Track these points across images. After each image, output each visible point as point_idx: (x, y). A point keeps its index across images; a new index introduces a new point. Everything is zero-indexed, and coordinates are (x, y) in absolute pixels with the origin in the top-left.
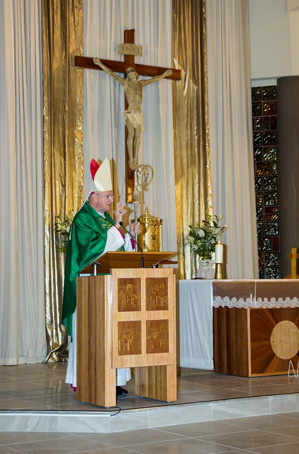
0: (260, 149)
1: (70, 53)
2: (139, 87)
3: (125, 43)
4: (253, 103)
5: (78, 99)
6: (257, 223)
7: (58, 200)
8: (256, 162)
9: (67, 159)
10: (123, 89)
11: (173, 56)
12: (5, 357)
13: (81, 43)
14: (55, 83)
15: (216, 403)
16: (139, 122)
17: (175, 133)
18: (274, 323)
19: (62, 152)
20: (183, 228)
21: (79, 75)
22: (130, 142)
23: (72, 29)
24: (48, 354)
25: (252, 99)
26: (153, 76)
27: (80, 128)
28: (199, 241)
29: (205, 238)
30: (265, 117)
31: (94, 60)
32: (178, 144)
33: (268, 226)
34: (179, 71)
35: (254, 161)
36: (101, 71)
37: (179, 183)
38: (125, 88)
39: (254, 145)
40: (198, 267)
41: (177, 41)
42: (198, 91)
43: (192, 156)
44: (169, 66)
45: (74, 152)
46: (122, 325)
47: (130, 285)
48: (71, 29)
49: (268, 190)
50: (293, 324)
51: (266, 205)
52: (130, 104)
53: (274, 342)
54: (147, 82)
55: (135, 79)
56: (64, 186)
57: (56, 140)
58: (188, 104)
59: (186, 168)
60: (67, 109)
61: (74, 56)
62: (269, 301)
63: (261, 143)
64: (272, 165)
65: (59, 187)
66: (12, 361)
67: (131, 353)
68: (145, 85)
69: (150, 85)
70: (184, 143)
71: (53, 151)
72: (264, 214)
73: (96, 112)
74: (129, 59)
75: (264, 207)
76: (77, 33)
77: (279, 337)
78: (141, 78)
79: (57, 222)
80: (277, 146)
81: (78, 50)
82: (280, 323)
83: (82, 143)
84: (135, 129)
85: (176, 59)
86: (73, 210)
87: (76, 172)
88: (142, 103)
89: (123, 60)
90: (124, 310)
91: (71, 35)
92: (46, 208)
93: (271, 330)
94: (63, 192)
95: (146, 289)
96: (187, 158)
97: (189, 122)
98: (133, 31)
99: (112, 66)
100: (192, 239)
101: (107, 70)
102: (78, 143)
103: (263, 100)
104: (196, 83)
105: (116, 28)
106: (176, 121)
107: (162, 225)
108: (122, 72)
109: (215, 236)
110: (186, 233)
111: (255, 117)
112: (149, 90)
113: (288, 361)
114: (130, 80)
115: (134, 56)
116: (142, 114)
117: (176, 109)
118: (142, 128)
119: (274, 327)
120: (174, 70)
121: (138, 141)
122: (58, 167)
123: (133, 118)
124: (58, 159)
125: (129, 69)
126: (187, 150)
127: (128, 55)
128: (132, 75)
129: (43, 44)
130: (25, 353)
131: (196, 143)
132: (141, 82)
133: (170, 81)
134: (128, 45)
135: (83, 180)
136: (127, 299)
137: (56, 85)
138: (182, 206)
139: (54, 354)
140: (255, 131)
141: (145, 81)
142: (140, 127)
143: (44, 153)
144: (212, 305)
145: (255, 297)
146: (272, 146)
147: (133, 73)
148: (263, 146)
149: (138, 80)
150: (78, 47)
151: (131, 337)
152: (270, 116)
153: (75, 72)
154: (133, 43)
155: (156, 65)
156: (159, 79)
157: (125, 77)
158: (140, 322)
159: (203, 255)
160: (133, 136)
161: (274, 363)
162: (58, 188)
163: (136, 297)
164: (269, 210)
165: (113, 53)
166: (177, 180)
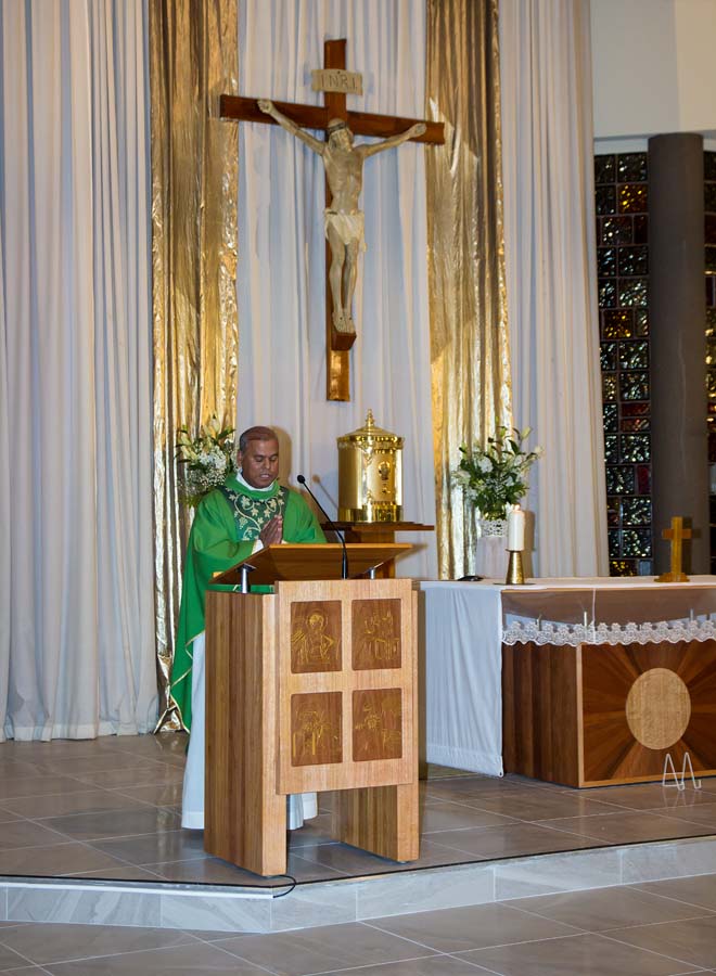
0: (613, 283)
1: (210, 87)
2: (356, 159)
3: (326, 67)
4: (596, 188)
5: (227, 185)
6: (605, 436)
7: (183, 395)
8: (603, 310)
9: (203, 309)
10: (322, 163)
11: (428, 94)
12: (70, 723)
13: (235, 67)
14: (179, 151)
15: (505, 864)
16: (357, 234)
17: (431, 255)
18: (634, 673)
19: (193, 295)
20: (447, 452)
21: (229, 134)
22: (337, 273)
23: (214, 40)
24: (160, 715)
25: (596, 179)
26: (387, 137)
27: (230, 245)
28: (481, 482)
29: (493, 476)
30: (621, 218)
31: (260, 104)
32: (438, 276)
33: (628, 442)
34: (441, 126)
35: (600, 307)
36: (276, 127)
37: (441, 359)
38: (326, 161)
39: (600, 275)
40: (479, 533)
41: (436, 63)
42: (480, 167)
43: (468, 301)
44: (420, 115)
45: (217, 294)
46: (301, 702)
47: (318, 617)
48: (211, 38)
49: (628, 368)
50: (674, 675)
51: (623, 400)
52: (337, 196)
53: (633, 713)
54: (372, 149)
55: (347, 144)
56: (196, 366)
57: (180, 268)
58: (459, 193)
59: (453, 327)
60: (202, 205)
61: (220, 94)
62: (623, 629)
63: (615, 270)
64: (638, 318)
65: (187, 367)
66: (85, 731)
67: (320, 763)
68: (369, 155)
69: (378, 154)
70: (450, 275)
71: (172, 294)
72: (620, 418)
73: (265, 210)
74: (335, 100)
75: (620, 403)
76: (224, 49)
77: (643, 703)
78: (360, 140)
79: (180, 442)
80: (647, 276)
81: (226, 81)
82: (645, 674)
83: (235, 277)
84: (346, 247)
85: (433, 99)
86: (214, 417)
87: (220, 336)
88: (362, 194)
89: (321, 104)
90: (304, 670)
91: (211, 51)
92: (158, 412)
93: (628, 688)
94: (193, 377)
95: (353, 623)
96: (458, 305)
97: (461, 231)
98: (343, 42)
99: (298, 115)
100: (466, 476)
101: (288, 124)
102: (226, 276)
103: (619, 181)
104: (476, 149)
105: (308, 37)
106: (433, 229)
107: (401, 448)
108: (320, 129)
109: (514, 471)
110: (455, 464)
111: (602, 217)
112: (376, 167)
113: (663, 752)
114: (335, 145)
115: (344, 95)
116: (362, 216)
117: (434, 205)
118: (362, 245)
119: (632, 682)
120: (430, 125)
121: (353, 272)
122: (183, 327)
123: (343, 224)
124: (184, 309)
125: (333, 123)
126: (458, 289)
127: (332, 94)
128: (341, 135)
129: (151, 72)
130: (112, 714)
131: (475, 275)
132: (360, 150)
133: (422, 146)
134: (333, 72)
135: (237, 353)
136: (310, 647)
137: (180, 155)
138: (445, 406)
139: (174, 714)
140: (601, 246)
141: (368, 146)
142: (356, 242)
143: (153, 298)
144: (501, 640)
145: (593, 623)
146: (638, 277)
147: (343, 130)
148: (618, 278)
149: (354, 145)
150: (226, 75)
151: (319, 728)
152: (633, 215)
153: (220, 128)
154: (344, 68)
155: (391, 114)
156: (399, 142)
157: (327, 138)
158: (339, 695)
159: (490, 510)
160: (342, 262)
161: (633, 758)
162: (184, 371)
163: (331, 642)
164: (630, 409)
165: (300, 88)
166: (435, 351)
